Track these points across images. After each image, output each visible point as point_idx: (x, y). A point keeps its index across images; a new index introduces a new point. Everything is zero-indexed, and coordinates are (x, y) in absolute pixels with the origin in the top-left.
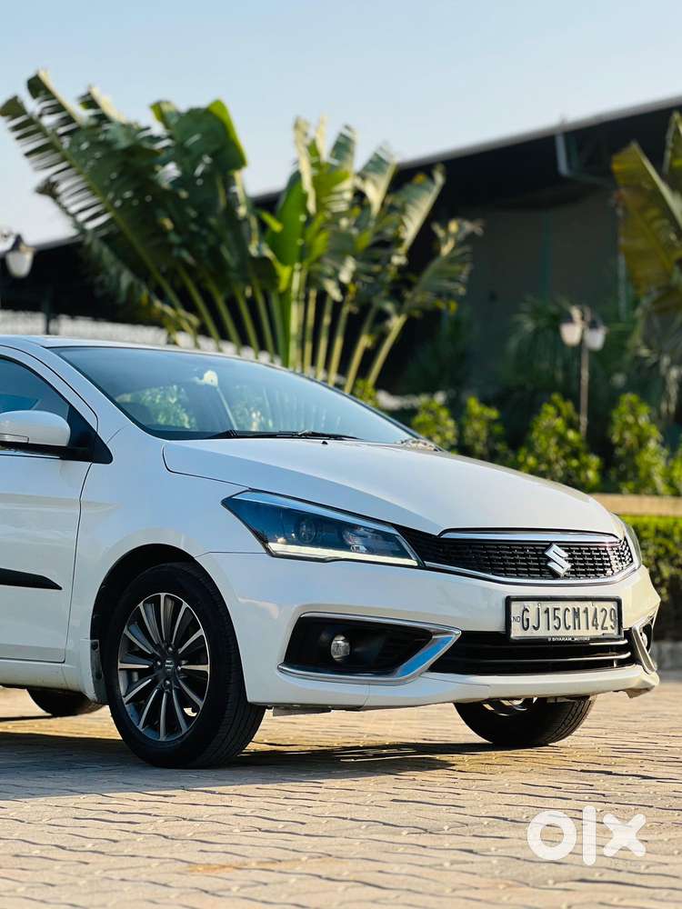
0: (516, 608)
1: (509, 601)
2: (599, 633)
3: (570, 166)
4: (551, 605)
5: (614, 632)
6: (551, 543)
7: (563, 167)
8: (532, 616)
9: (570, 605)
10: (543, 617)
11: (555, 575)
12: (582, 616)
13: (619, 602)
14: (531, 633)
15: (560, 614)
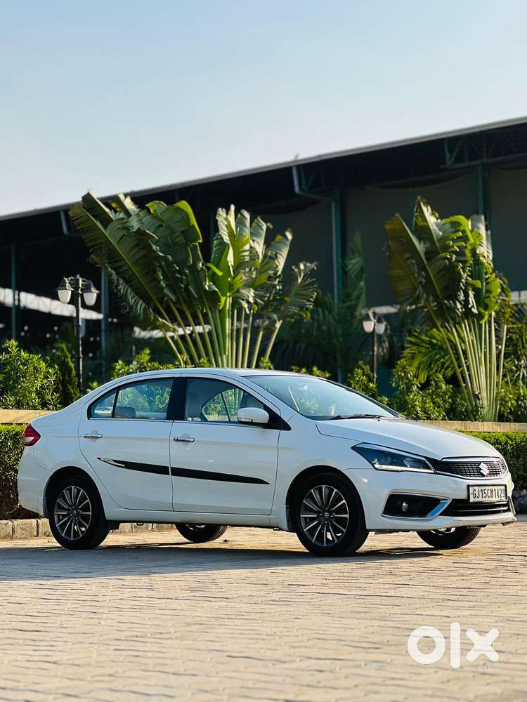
0: (471, 489)
1: (469, 486)
2: (499, 499)
3: (300, 188)
4: (483, 488)
5: (504, 499)
6: (481, 462)
7: (297, 189)
8: (476, 492)
9: (489, 488)
10: (480, 492)
11: (483, 475)
12: (494, 492)
13: (506, 486)
14: (477, 500)
15: (486, 491)
